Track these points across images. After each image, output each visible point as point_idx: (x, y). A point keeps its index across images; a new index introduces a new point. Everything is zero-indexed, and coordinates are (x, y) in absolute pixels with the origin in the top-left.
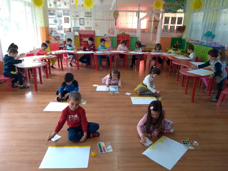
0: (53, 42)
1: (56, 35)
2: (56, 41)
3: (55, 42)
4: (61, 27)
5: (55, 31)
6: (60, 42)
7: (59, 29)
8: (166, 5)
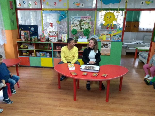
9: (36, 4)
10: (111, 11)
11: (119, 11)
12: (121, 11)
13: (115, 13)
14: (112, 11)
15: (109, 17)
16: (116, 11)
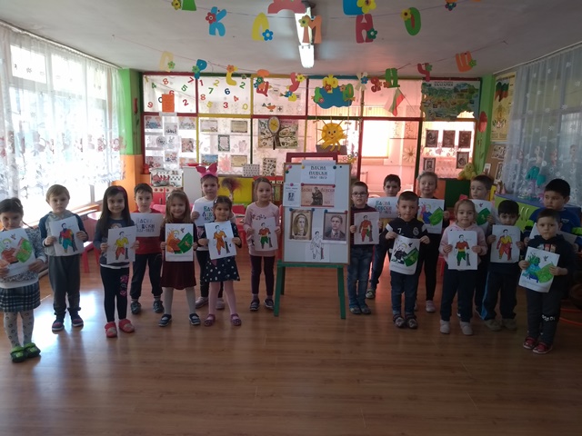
4: (174, 156)
5: (160, 165)
6: (168, 190)
7: (168, 160)
8: (429, 102)
9: (185, 105)
10: (334, 121)
11: (350, 121)
12: (353, 122)
13: (343, 125)
14: (338, 122)
15: (332, 132)
16: (344, 122)
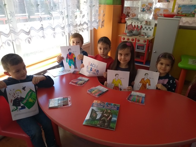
0: (124, 39)
1: (133, 25)
2: (131, 38)
3: (128, 39)
4: (149, 6)
5: (135, 15)
6: (139, 41)
7: (143, 11)
